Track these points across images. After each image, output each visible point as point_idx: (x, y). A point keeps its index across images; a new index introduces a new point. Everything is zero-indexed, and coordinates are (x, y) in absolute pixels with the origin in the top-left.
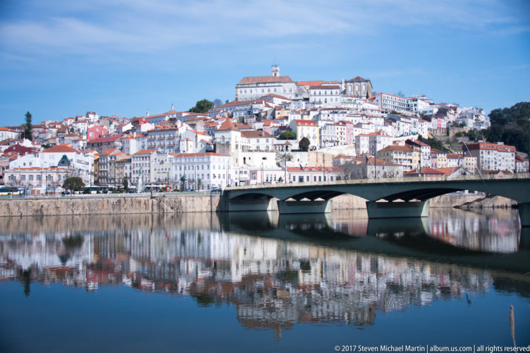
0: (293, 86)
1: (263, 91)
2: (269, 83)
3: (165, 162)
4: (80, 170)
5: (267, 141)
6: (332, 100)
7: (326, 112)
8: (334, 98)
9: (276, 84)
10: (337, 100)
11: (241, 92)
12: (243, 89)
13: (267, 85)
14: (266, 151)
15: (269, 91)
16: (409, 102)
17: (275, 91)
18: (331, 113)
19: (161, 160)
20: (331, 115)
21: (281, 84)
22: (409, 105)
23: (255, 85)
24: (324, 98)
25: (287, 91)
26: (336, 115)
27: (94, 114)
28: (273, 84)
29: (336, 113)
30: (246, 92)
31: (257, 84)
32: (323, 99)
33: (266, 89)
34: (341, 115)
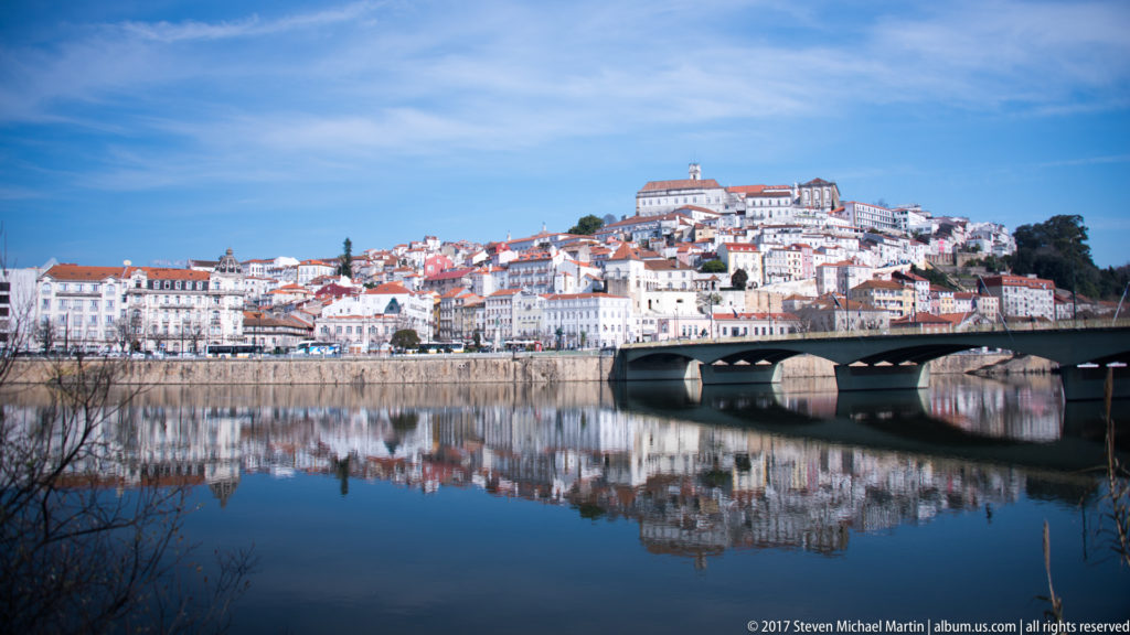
0: (720, 193)
1: (677, 201)
2: (686, 189)
3: (533, 308)
4: (414, 318)
5: (684, 275)
6: (779, 213)
7: (772, 231)
8: (782, 210)
9: (697, 191)
10: (787, 212)
11: (644, 203)
12: (647, 200)
13: (683, 192)
14: (683, 290)
15: (685, 201)
16: (896, 214)
17: (695, 200)
18: (779, 232)
19: (527, 304)
20: (779, 236)
21: (703, 191)
22: (895, 220)
23: (665, 193)
24: (768, 210)
25: (713, 201)
26: (786, 235)
27: (435, 238)
28: (691, 191)
29: (787, 232)
30: (651, 203)
31: (667, 191)
32: (766, 212)
33: (681, 199)
34: (794, 235)
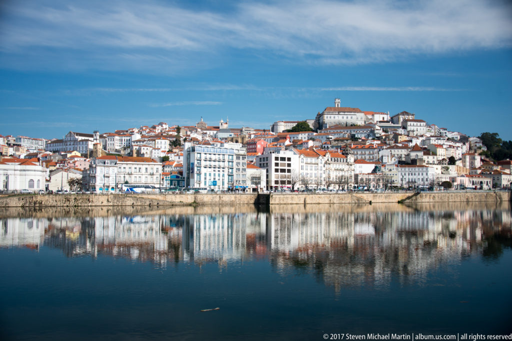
0: (362, 115)
1: (343, 118)
2: (347, 112)
3: (393, 170)
5: (434, 158)
9: (352, 113)
11: (327, 117)
12: (329, 116)
13: (346, 113)
14: (434, 164)
15: (347, 118)
16: (441, 130)
17: (352, 118)
21: (356, 114)
22: (441, 133)
23: (337, 113)
25: (359, 119)
27: (166, 124)
28: (350, 113)
30: (330, 117)
31: (339, 112)
33: (345, 117)
